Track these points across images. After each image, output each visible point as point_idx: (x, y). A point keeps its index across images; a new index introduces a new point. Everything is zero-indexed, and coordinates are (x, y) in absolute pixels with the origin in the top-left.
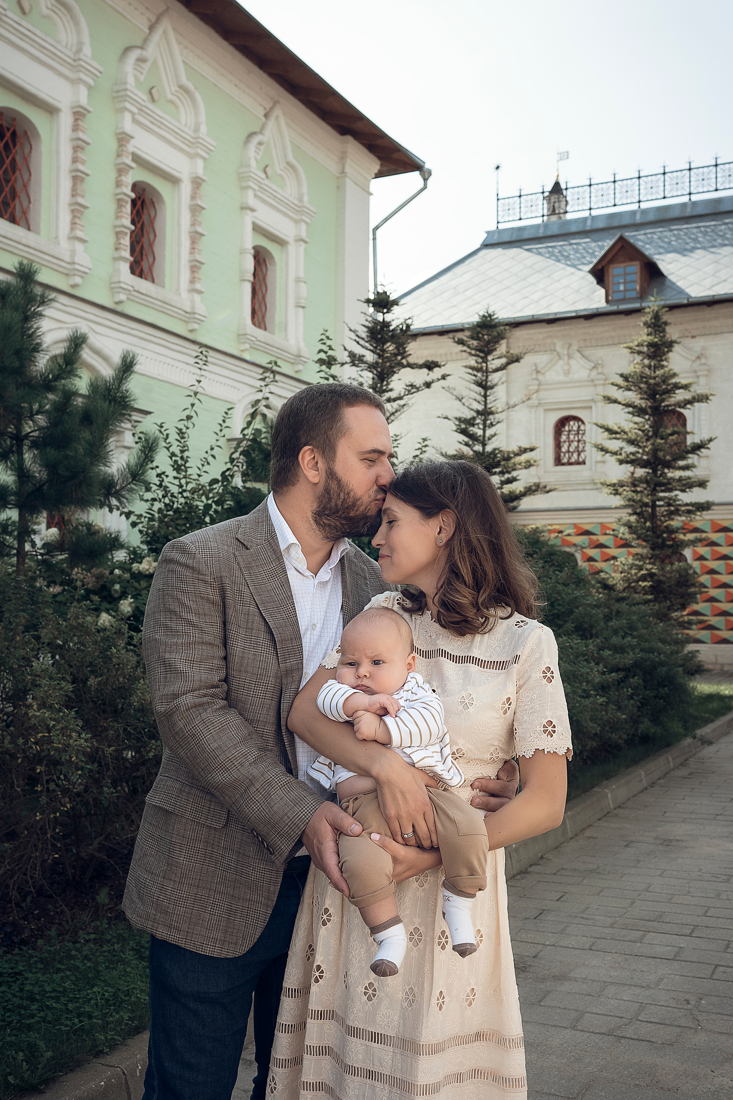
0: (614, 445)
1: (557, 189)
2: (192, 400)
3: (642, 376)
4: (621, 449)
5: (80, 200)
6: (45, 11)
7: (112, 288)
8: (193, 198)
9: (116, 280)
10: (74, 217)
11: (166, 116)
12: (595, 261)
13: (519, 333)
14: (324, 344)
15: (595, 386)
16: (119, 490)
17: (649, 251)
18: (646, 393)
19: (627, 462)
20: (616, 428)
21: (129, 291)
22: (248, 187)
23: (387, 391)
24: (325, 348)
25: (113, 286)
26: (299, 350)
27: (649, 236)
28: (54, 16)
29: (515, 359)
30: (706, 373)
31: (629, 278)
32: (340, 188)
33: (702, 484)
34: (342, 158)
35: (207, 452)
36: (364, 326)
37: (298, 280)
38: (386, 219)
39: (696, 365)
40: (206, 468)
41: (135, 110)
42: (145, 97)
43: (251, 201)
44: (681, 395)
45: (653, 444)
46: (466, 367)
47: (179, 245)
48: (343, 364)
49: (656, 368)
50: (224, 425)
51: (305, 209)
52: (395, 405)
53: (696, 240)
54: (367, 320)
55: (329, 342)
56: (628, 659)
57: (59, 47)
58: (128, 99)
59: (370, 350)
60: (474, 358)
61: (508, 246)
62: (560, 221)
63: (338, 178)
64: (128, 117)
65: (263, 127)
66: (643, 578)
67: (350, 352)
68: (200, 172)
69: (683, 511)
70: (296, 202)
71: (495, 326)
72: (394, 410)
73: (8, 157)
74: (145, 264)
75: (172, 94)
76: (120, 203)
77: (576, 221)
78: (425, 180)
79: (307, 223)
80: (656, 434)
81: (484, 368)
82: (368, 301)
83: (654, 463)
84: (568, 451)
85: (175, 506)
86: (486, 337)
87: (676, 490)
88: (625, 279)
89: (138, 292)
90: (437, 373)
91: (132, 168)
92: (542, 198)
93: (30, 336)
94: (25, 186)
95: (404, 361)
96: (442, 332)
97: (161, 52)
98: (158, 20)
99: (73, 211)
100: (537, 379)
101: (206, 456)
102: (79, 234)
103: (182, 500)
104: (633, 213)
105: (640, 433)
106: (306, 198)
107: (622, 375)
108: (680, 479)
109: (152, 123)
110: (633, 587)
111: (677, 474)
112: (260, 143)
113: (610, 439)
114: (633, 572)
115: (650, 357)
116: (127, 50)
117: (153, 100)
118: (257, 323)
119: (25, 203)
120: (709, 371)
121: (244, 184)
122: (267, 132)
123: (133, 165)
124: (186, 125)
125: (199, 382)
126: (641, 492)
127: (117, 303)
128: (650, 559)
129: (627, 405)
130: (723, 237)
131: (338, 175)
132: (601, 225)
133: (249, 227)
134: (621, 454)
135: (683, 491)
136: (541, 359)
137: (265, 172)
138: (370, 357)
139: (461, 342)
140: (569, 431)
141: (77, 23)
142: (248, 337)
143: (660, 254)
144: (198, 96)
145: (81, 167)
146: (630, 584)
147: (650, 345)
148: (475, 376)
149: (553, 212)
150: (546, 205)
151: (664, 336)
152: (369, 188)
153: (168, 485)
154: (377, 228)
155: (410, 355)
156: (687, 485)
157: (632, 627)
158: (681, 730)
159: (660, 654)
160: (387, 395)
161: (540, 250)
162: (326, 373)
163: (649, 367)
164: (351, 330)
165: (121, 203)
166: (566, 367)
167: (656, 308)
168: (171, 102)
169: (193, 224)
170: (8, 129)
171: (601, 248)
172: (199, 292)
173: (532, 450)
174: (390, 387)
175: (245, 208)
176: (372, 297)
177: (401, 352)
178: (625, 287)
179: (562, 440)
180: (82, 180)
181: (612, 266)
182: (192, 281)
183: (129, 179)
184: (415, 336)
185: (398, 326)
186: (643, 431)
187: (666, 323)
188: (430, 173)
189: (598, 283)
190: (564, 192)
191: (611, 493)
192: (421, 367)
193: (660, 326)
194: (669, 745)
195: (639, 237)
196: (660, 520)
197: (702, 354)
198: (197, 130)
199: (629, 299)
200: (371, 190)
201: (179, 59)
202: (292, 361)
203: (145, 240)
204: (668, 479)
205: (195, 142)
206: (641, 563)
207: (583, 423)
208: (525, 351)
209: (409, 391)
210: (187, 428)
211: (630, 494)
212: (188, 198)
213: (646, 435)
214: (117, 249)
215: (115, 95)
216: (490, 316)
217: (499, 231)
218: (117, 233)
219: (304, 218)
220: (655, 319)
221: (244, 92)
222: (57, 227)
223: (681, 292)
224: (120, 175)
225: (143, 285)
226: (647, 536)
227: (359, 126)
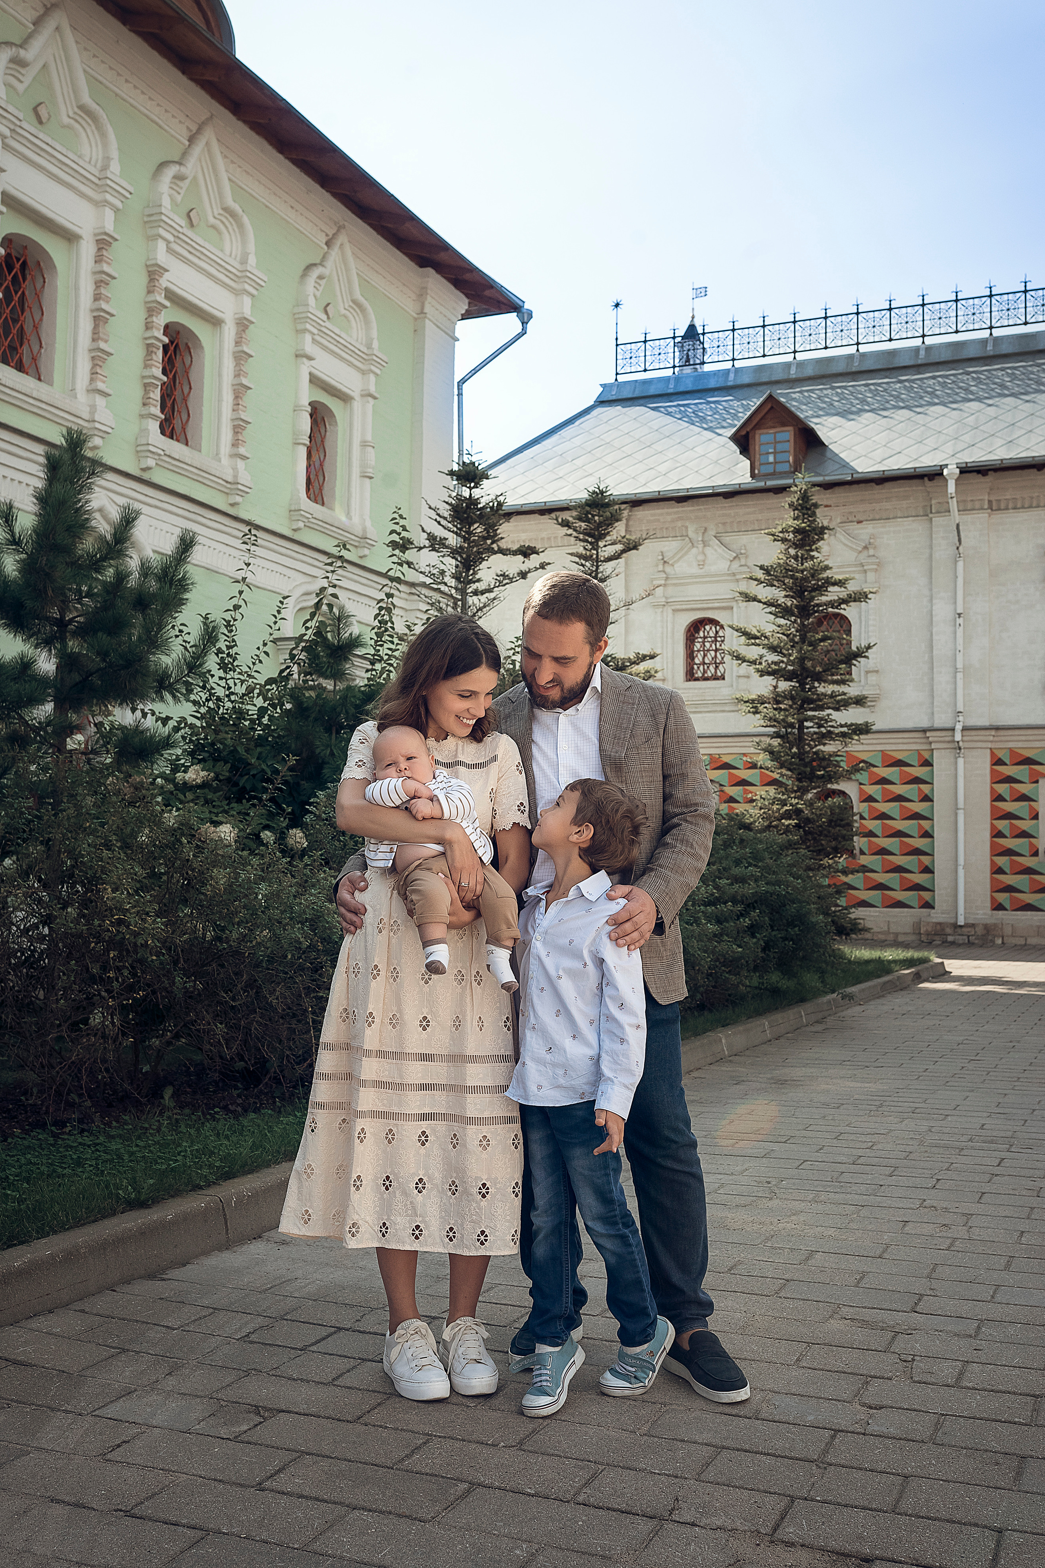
0: (753, 652)
1: (692, 333)
2: (239, 586)
3: (787, 570)
4: (761, 657)
5: (102, 345)
6: (66, 121)
7: (137, 452)
8: (238, 343)
9: (144, 442)
10: (95, 365)
11: (207, 245)
12: (739, 424)
13: (643, 514)
14: (397, 523)
15: (737, 581)
16: (173, 683)
17: (804, 413)
18: (791, 589)
19: (769, 674)
20: (754, 632)
21: (160, 455)
22: (305, 330)
23: (474, 582)
24: (398, 529)
25: (139, 448)
26: (364, 530)
27: (806, 394)
28: (77, 126)
29: (632, 546)
30: (875, 567)
31: (780, 447)
32: (418, 331)
33: (860, 701)
34: (421, 295)
35: (258, 648)
36: (447, 503)
37: (364, 444)
38: (475, 371)
39: (863, 557)
40: (258, 667)
41: (170, 238)
42: (183, 223)
43: (309, 348)
44: (834, 593)
45: (799, 651)
46: (572, 554)
47: (220, 401)
48: (420, 548)
49: (804, 559)
50: (279, 617)
51: (375, 358)
52: (483, 598)
53: (863, 401)
54: (450, 496)
55: (402, 522)
56: (749, 889)
57: (81, 163)
58: (162, 224)
59: (453, 532)
60: (582, 544)
61: (629, 403)
62: (696, 373)
63: (416, 319)
64: (161, 245)
65: (324, 257)
66: (788, 815)
67: (429, 534)
68: (247, 312)
69: (837, 735)
70: (365, 350)
71: (608, 505)
72: (482, 605)
73: (16, 293)
74: (177, 423)
75: (215, 217)
76: (149, 349)
77: (716, 373)
78: (524, 323)
79: (376, 374)
80: (803, 639)
81: (595, 556)
82: (451, 473)
83: (801, 675)
84: (704, 663)
85: (221, 711)
86: (596, 518)
87: (829, 708)
88: (775, 449)
89: (169, 456)
90: (534, 561)
91: (166, 307)
92: (672, 344)
93: (78, 510)
94: (36, 327)
95: (495, 546)
96: (545, 511)
97: (202, 166)
98: (199, 130)
99: (93, 358)
100: (664, 571)
101: (258, 652)
102: (100, 385)
103: (229, 705)
104: (788, 365)
105: (785, 638)
106: (375, 345)
107: (762, 567)
108: (832, 696)
109: (190, 253)
110: (776, 827)
111: (829, 689)
112: (321, 277)
113: (748, 645)
114: (775, 807)
115: (796, 546)
116: (163, 165)
117: (192, 225)
118: (312, 496)
119: (35, 348)
120: (879, 564)
121: (300, 327)
122: (329, 264)
123: (167, 303)
124: (231, 255)
125: (248, 565)
126: (785, 710)
127: (143, 470)
128: (796, 792)
129: (768, 604)
130: (897, 397)
131: (416, 316)
132: (746, 379)
133: (307, 378)
134: (760, 663)
135: (837, 709)
136: (670, 546)
137: (326, 313)
138: (453, 540)
139: (565, 524)
140: (705, 637)
141: (103, 135)
142: (302, 513)
143: (818, 416)
144: (246, 220)
145: (104, 306)
146: (771, 823)
147: (797, 531)
148: (583, 565)
149: (687, 362)
150: (677, 354)
151: (815, 520)
152: (454, 333)
153: (214, 686)
154: (463, 381)
155: (502, 538)
156: (842, 704)
157: (756, 857)
158: (819, 985)
159: (787, 887)
160: (474, 586)
161: (670, 410)
162: (399, 559)
163: (796, 558)
164: (430, 508)
165: (151, 349)
166: (701, 557)
167: (804, 487)
168: (213, 227)
169: (237, 376)
170: (18, 260)
171: (746, 408)
172: (244, 458)
173: (652, 657)
174: (477, 577)
175: (301, 355)
176: (456, 468)
177: (491, 534)
178: (775, 458)
179: (696, 649)
180: (106, 321)
181: (758, 432)
182: (235, 444)
183: (161, 320)
184: (509, 515)
185: (488, 504)
186: (788, 636)
187: (816, 505)
188: (530, 316)
189: (741, 453)
190: (701, 337)
191: (749, 712)
192: (515, 553)
193: (809, 509)
194: (803, 1000)
195: (794, 396)
196: (809, 745)
197: (870, 543)
198: (244, 261)
199: (781, 473)
200: (457, 334)
201: (224, 177)
202: (356, 544)
203: (177, 393)
204: (818, 695)
205: (242, 276)
206: (785, 797)
207: (722, 627)
208: (644, 537)
209: (500, 582)
210: (235, 620)
211: (771, 713)
212: (233, 344)
213: (792, 640)
214: (144, 404)
215: (146, 219)
216: (602, 492)
217: (617, 384)
218: (146, 385)
219: (373, 368)
220: (803, 500)
221: (301, 214)
222: (74, 377)
223: (845, 465)
224: (150, 316)
225: (175, 448)
226: (791, 763)
227: (443, 256)
